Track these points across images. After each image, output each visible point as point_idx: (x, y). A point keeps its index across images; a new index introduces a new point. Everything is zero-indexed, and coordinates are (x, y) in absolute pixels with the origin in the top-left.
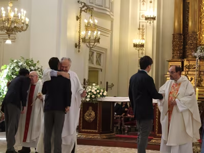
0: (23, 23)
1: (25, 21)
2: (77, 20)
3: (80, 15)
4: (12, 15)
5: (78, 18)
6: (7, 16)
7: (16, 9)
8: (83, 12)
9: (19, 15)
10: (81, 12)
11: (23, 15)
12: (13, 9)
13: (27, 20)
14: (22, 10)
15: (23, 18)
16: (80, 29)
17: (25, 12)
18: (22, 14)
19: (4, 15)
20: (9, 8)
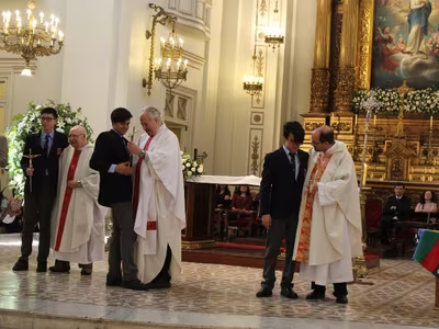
0: (54, 40)
1: (58, 36)
2: (148, 38)
3: (153, 29)
4: (33, 24)
5: (148, 35)
6: (25, 24)
7: (42, 15)
8: (158, 24)
9: (47, 24)
10: (154, 25)
11: (53, 25)
12: (36, 14)
13: (61, 35)
14: (53, 17)
15: (54, 30)
16: (152, 53)
17: (57, 20)
18: (52, 23)
19: (19, 25)
20: (29, 12)
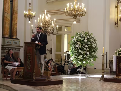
0: (83, 11)
2: (116, 8)
3: (118, 5)
4: (76, 7)
5: (116, 7)
6: (74, 7)
7: (79, 3)
8: (119, 3)
9: (81, 6)
10: (118, 3)
11: (83, 7)
12: (77, 3)
13: (85, 9)
14: (82, 4)
15: (83, 8)
16: (118, 13)
17: (84, 5)
18: (82, 6)
19: (72, 7)
20: (75, 3)
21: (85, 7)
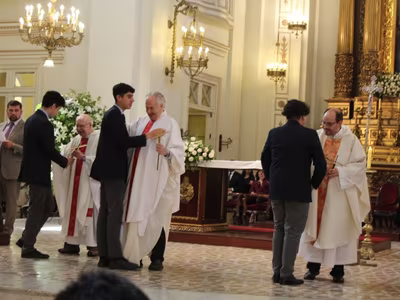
0: (74, 32)
1: (78, 28)
2: (170, 27)
3: (175, 18)
4: (55, 17)
5: (170, 25)
6: (47, 18)
7: (62, 7)
8: (179, 14)
9: (69, 17)
10: (176, 15)
11: (74, 18)
12: (56, 7)
13: (82, 26)
14: (73, 9)
15: (74, 22)
16: (174, 42)
17: (78, 12)
18: (73, 15)
19: (41, 18)
20: (50, 5)
21: (80, 19)
